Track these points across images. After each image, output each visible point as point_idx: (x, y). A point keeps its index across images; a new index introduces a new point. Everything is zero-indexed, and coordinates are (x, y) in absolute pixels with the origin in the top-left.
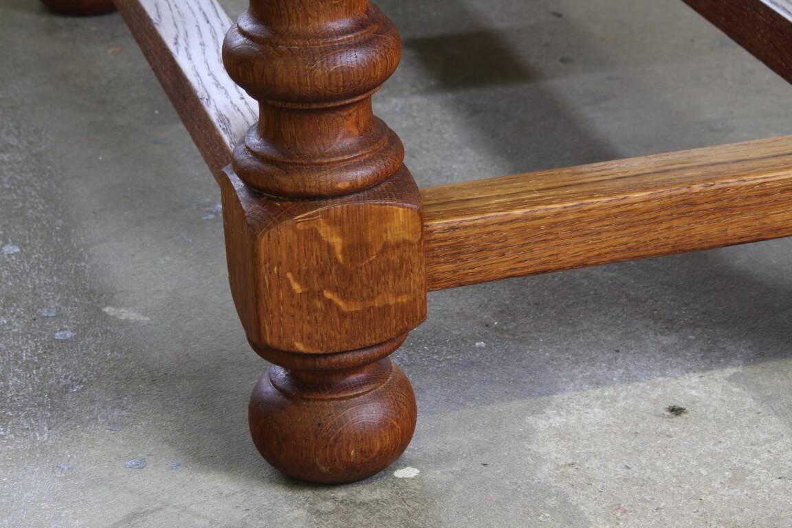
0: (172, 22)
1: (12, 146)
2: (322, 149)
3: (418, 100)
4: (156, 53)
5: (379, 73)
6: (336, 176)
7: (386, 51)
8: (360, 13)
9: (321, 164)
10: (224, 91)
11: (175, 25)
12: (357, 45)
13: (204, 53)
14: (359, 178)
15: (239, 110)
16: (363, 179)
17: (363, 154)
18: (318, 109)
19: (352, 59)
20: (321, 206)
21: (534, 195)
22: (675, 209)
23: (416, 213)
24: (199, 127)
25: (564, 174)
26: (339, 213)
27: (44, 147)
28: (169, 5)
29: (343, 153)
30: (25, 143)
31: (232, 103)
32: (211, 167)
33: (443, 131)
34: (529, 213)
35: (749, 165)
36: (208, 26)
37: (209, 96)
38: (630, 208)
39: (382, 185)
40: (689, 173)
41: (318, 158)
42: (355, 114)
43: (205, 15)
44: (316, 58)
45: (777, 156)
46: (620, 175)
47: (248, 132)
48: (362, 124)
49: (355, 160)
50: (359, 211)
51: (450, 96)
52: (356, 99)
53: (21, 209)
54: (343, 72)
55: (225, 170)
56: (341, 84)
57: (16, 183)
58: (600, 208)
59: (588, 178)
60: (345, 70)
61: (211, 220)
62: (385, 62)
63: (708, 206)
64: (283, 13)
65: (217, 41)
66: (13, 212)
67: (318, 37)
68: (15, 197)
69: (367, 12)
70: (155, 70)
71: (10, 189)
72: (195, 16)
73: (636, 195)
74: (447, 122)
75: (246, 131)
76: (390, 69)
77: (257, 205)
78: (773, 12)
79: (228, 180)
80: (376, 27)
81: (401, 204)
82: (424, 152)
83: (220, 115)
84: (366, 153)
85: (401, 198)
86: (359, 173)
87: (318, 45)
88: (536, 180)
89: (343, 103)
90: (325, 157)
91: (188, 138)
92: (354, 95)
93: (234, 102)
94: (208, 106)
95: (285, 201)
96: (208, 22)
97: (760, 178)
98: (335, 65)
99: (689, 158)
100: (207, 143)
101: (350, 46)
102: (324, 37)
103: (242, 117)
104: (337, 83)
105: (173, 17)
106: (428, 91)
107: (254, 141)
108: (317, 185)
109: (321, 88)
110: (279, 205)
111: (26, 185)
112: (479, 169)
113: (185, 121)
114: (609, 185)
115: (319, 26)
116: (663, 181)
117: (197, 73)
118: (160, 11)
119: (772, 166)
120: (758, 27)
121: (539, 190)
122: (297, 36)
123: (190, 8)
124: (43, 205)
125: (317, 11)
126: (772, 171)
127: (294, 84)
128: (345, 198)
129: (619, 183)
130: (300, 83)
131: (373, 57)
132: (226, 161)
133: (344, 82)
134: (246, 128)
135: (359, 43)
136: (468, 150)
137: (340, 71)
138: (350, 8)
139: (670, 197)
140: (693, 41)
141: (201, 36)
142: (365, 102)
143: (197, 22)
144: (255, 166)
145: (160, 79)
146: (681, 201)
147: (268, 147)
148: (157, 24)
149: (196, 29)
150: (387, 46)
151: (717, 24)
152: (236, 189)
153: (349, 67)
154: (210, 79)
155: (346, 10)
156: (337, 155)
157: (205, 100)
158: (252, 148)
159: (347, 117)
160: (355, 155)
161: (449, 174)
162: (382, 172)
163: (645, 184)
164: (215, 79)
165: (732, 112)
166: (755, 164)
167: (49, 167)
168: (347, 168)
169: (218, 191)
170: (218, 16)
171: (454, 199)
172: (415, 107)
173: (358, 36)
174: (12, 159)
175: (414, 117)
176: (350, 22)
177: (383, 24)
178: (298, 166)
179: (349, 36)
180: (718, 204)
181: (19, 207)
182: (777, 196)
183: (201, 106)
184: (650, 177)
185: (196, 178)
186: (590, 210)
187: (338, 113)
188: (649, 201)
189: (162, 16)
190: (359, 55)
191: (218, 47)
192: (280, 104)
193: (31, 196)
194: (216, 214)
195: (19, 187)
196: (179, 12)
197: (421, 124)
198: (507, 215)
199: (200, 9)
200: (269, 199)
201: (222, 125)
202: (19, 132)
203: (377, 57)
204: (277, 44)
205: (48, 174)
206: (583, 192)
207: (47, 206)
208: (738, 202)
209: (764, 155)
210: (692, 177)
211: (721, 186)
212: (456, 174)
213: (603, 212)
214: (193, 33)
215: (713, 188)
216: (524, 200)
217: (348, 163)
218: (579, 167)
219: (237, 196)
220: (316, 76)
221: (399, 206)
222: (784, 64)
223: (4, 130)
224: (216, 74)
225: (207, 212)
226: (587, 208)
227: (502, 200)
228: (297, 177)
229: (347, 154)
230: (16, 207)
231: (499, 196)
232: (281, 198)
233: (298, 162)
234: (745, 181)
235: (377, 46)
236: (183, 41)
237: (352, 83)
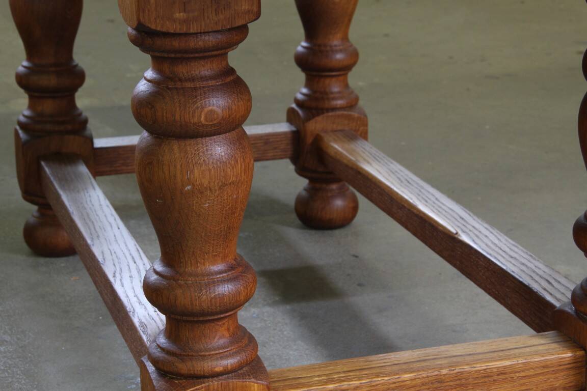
0: (112, 263)
1: (6, 341)
2: (206, 346)
3: (268, 309)
4: (101, 282)
5: (242, 298)
6: (215, 363)
7: (247, 284)
8: (230, 260)
9: (205, 356)
10: (144, 307)
11: (114, 265)
12: (229, 280)
13: (132, 283)
14: (229, 365)
15: (153, 319)
16: (232, 365)
17: (231, 350)
18: (203, 321)
19: (225, 289)
20: (204, 383)
21: (341, 375)
22: (431, 385)
23: (266, 387)
24: (127, 329)
25: (360, 362)
26: (216, 388)
27: (27, 341)
28: (111, 252)
29: (219, 348)
30: (16, 339)
31: (149, 315)
32: (135, 356)
33: (284, 329)
34: (338, 387)
35: (476, 357)
36: (135, 265)
37: (134, 310)
38: (402, 384)
39: (244, 369)
40: (439, 362)
41: (203, 352)
42: (227, 323)
43: (133, 258)
44: (202, 289)
45: (494, 352)
46: (396, 362)
47: (159, 335)
48: (231, 329)
49: (227, 353)
50: (229, 386)
51: (288, 307)
52: (227, 314)
53: (11, 382)
54: (219, 297)
55: (142, 359)
56: (218, 305)
57: (8, 366)
58: (384, 384)
59: (376, 364)
60: (221, 296)
61: (134, 388)
62: (246, 291)
63: (452, 383)
64: (182, 260)
65: (140, 274)
66: (5, 385)
67: (204, 275)
68: (7, 375)
69: (235, 260)
70: (100, 293)
71: (4, 370)
72: (127, 259)
73: (406, 376)
74: (286, 324)
75: (157, 333)
76: (250, 295)
77: (163, 383)
78: (489, 260)
79: (145, 366)
80: (241, 269)
81: (255, 381)
82: (271, 343)
83: (141, 322)
84: (234, 348)
85: (256, 377)
86: (229, 361)
87: (204, 280)
88: (343, 365)
89: (219, 316)
90: (207, 351)
91: (120, 335)
92: (227, 311)
93: (150, 314)
94: (133, 316)
95: (181, 379)
96: (135, 263)
97: (483, 366)
98: (215, 293)
99: (439, 352)
100: (132, 341)
101: (224, 281)
102: (208, 275)
103: (154, 323)
104: (216, 304)
105: (113, 260)
106: (274, 304)
107: (162, 340)
108: (202, 369)
109: (205, 307)
110: (177, 382)
111: (14, 367)
112: (306, 354)
113: (118, 326)
114: (389, 369)
115: (205, 269)
116: (423, 367)
117: (127, 295)
118: (105, 256)
119: (491, 358)
120: (480, 269)
121: (344, 372)
122: (191, 275)
123: (124, 253)
124: (24, 380)
125: (204, 259)
126: (492, 361)
127: (188, 305)
128: (220, 378)
129: (395, 368)
130: (192, 304)
131: (238, 288)
132: (144, 353)
133: (220, 303)
134: (157, 331)
135: (230, 278)
136: (300, 342)
137: (217, 297)
138: (224, 257)
139: (428, 377)
140: (440, 274)
141: (130, 272)
142: (233, 315)
143: (128, 262)
144: (163, 357)
145: (104, 299)
146: (434, 380)
147: (171, 345)
148: (102, 264)
149: (128, 267)
150: (247, 280)
151: (455, 266)
152: (150, 371)
153: (223, 294)
154: (135, 299)
155: (222, 258)
156: (215, 350)
157: (132, 313)
158: (161, 345)
159: (222, 325)
160: (227, 350)
161: (287, 357)
162: (244, 362)
163: (412, 368)
164: (138, 299)
165: (465, 320)
166: (481, 357)
167: (30, 355)
168: (222, 358)
169: (138, 370)
170: (142, 259)
171: (290, 378)
172: (266, 314)
173: (229, 275)
174: (6, 350)
175: (265, 321)
176: (224, 266)
177: (245, 267)
178: (190, 357)
179: (223, 275)
180: (458, 382)
181: (9, 382)
182: (495, 377)
183: (129, 316)
184: (415, 365)
185: (124, 361)
186: (377, 385)
187: (216, 322)
188: (414, 379)
189: (106, 259)
190: (230, 287)
191: (141, 278)
192: (179, 317)
193: (17, 374)
194: (137, 384)
195: (10, 368)
196: (117, 257)
197: (270, 325)
198: (323, 388)
199: (130, 254)
200: (170, 378)
201: (142, 328)
202: (12, 332)
203: (242, 288)
204: (178, 280)
205: (29, 359)
206: (372, 373)
207: (27, 381)
208: (471, 381)
209: (486, 351)
210: (441, 364)
211: (460, 371)
212: (292, 358)
213: (385, 386)
214: (125, 269)
215: (455, 372)
216: (334, 378)
217: (222, 355)
218: (369, 357)
219: (150, 376)
220: (202, 300)
221: (255, 383)
222: (497, 293)
223: (2, 331)
224: (139, 296)
225: (131, 383)
226: (374, 384)
227: (321, 378)
228: (189, 364)
229: (221, 349)
230: (7, 382)
231: (319, 376)
232: (179, 377)
233: (190, 354)
234: (475, 367)
235: (241, 281)
236: (119, 275)
237: (225, 304)
